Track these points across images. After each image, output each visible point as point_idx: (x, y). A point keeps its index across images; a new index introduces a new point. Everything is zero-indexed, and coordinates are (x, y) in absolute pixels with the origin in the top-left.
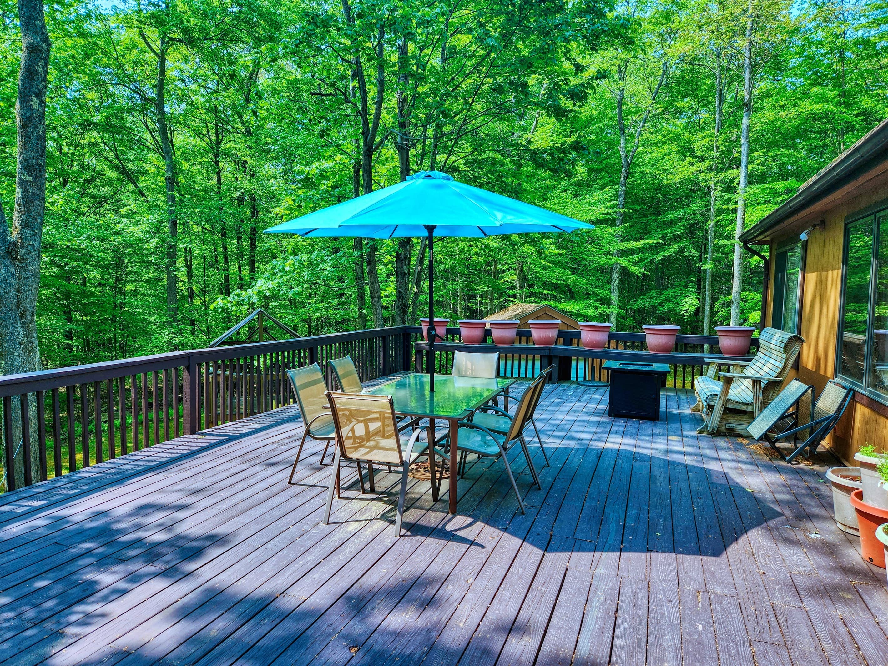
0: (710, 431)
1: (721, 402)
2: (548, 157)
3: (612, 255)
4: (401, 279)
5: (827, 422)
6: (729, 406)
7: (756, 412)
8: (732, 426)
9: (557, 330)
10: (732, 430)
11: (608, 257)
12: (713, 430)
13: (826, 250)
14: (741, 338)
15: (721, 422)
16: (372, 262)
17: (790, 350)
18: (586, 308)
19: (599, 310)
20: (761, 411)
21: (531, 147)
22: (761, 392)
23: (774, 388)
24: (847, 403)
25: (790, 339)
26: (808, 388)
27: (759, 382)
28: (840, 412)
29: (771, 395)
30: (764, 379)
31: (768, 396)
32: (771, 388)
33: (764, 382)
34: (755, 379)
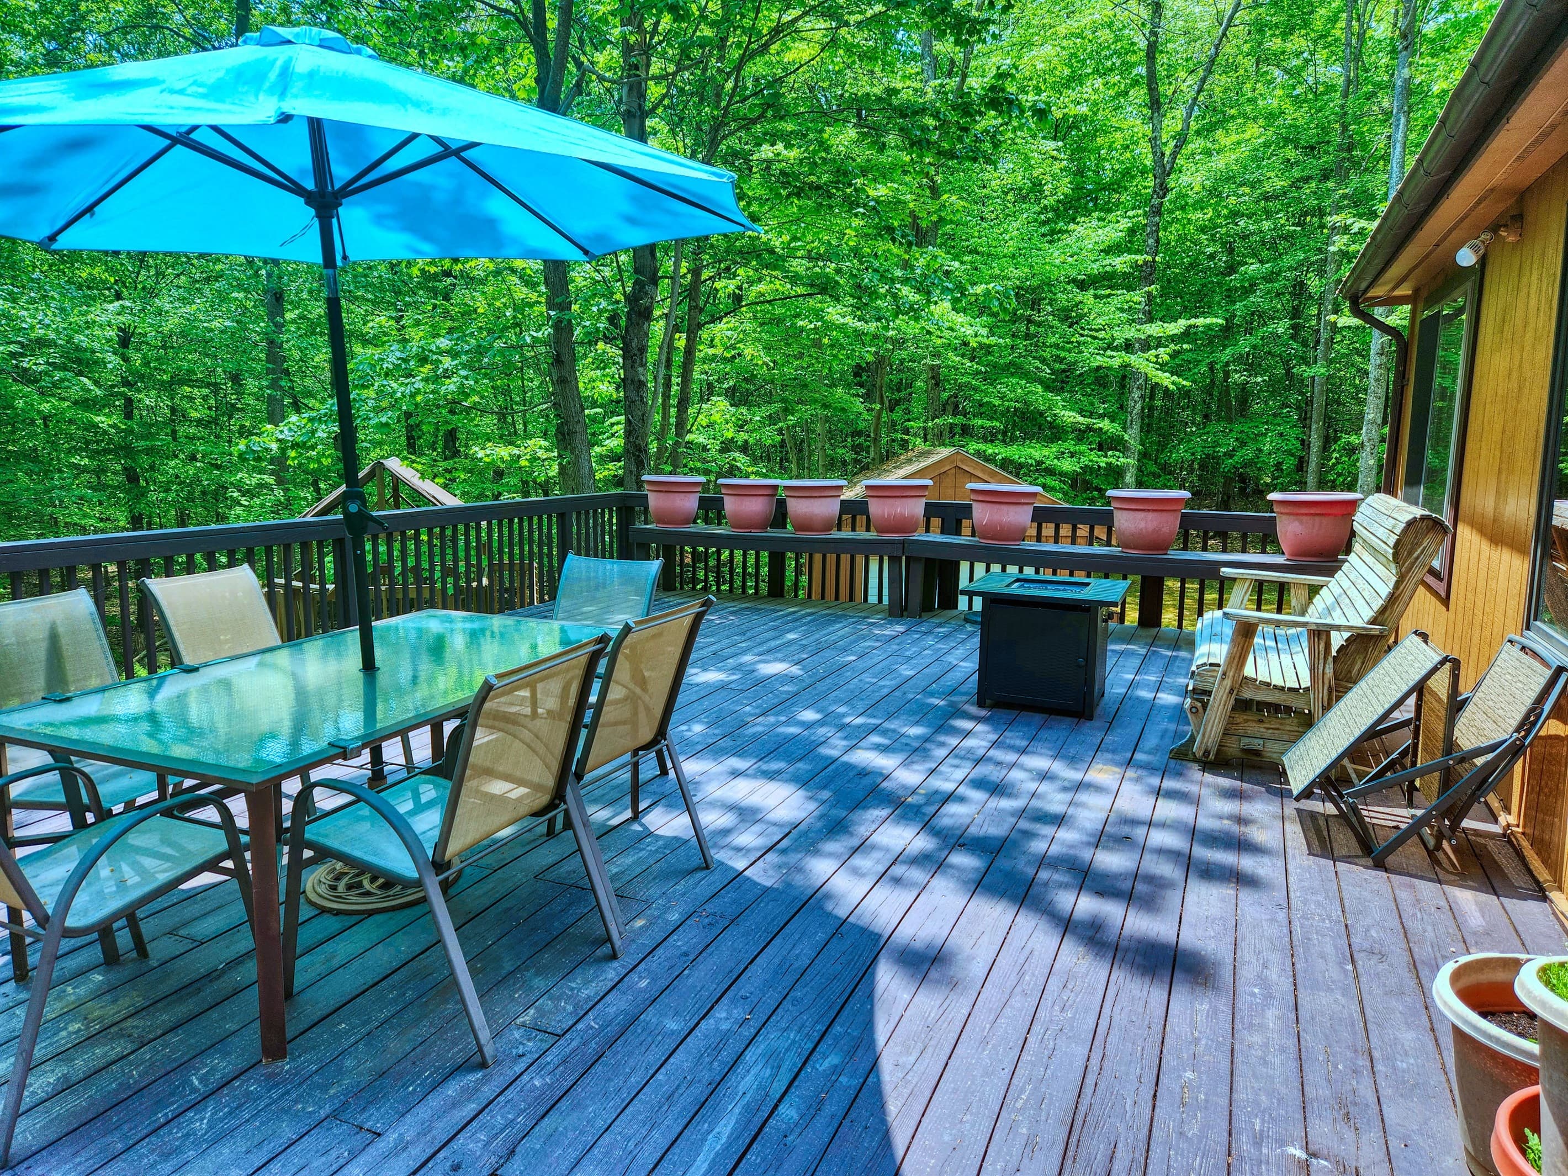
0: (1199, 754)
1: (1228, 683)
2: (931, 122)
3: (1116, 349)
4: (633, 395)
5: (1490, 756)
6: (1247, 694)
7: (1317, 710)
8: (1257, 744)
9: (924, 500)
10: (1257, 753)
11: (1109, 353)
12: (1207, 753)
13: (1525, 280)
14: (1325, 520)
15: (1226, 733)
16: (566, 358)
17: (1410, 553)
18: (1060, 456)
19: (1085, 461)
20: (1327, 708)
21: (895, 102)
22: (1330, 660)
23: (1366, 650)
24: (1547, 707)
25: (1410, 524)
26: (1442, 663)
27: (1324, 637)
28: (1528, 732)
29: (1357, 667)
30: (1338, 628)
31: (1350, 672)
32: (1357, 651)
33: (1337, 639)
34: (1314, 627)
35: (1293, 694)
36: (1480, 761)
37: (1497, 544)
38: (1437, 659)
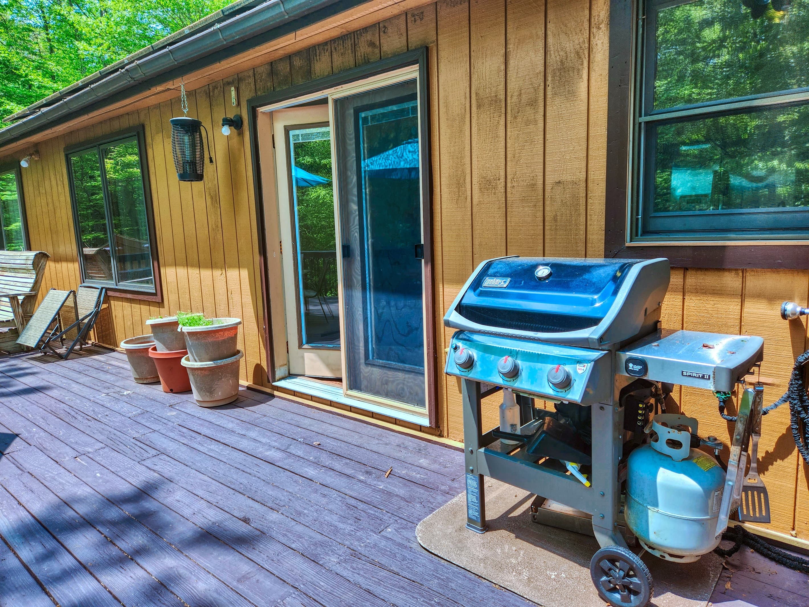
17: (38, 266)
22: (20, 307)
23: (31, 300)
24: (102, 299)
25: (36, 255)
26: (70, 293)
27: (16, 299)
28: (99, 307)
29: (29, 308)
30: (20, 295)
31: (26, 310)
32: (27, 302)
33: (21, 298)
34: (12, 296)
35: (8, 323)
36: (86, 321)
37: (58, 262)
38: (68, 292)
